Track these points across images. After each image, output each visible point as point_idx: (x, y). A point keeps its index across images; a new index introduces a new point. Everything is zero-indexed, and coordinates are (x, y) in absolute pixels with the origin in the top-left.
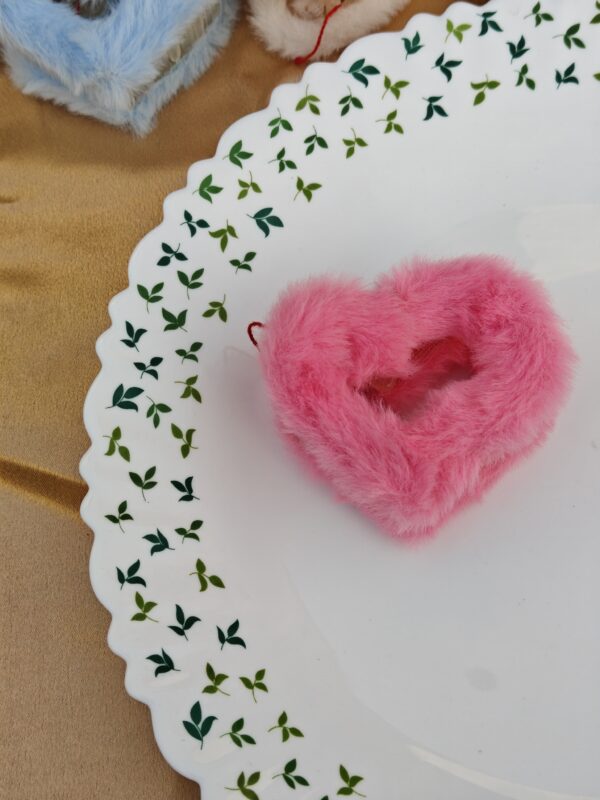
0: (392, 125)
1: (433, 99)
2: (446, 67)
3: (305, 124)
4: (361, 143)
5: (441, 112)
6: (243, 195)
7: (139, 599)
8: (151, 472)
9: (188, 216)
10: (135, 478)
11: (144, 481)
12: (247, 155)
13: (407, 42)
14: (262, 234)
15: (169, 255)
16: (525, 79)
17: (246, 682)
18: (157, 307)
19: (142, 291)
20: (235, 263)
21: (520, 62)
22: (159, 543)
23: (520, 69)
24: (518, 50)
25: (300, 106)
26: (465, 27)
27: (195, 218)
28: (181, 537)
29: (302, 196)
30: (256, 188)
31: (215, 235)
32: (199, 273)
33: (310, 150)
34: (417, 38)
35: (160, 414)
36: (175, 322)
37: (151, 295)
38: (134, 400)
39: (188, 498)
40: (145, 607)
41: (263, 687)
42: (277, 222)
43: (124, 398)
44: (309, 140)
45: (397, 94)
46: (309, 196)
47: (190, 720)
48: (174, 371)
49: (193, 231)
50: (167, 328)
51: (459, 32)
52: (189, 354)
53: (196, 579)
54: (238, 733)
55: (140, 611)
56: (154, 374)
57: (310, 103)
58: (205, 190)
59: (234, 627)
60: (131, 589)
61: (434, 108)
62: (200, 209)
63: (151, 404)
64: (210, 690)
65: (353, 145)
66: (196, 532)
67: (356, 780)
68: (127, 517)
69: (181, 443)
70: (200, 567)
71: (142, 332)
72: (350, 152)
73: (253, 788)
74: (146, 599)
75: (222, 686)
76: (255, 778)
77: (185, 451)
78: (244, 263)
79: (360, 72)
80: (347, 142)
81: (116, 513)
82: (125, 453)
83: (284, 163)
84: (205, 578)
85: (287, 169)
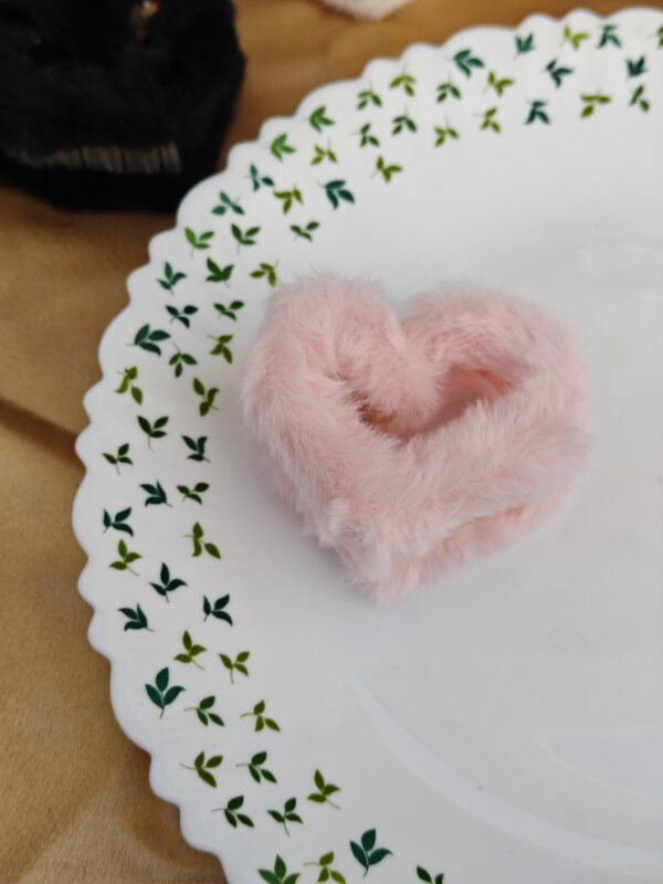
0: (489, 121)
1: (537, 104)
2: (557, 73)
3: (395, 102)
4: (453, 134)
5: (544, 118)
6: (317, 161)
7: (122, 548)
8: (162, 421)
9: (254, 171)
10: (143, 423)
11: (154, 429)
12: (328, 122)
13: (519, 42)
14: (330, 205)
15: (225, 205)
16: (639, 99)
17: (226, 661)
18: (202, 255)
19: (190, 235)
20: (296, 229)
21: (636, 81)
22: (156, 495)
23: (635, 88)
24: (636, 68)
25: (396, 83)
26: (582, 36)
27: (261, 174)
28: (182, 495)
29: (380, 176)
30: (332, 157)
31: (280, 195)
32: (253, 231)
33: (397, 130)
34: (530, 39)
35: (184, 365)
36: (219, 274)
37: (199, 241)
39: (199, 458)
40: (127, 558)
41: (243, 670)
42: (348, 196)
43: (148, 339)
44: (399, 120)
45: (500, 91)
46: (387, 177)
47: (154, 684)
48: (208, 323)
49: (256, 186)
50: (210, 279)
51: (577, 40)
52: (230, 310)
53: (190, 542)
54: (206, 711)
55: (120, 559)
56: (186, 322)
57: (405, 83)
58: (278, 148)
59: (223, 601)
60: (116, 535)
61: (537, 113)
62: (268, 165)
63: (176, 352)
64: (182, 658)
65: (443, 135)
66: (200, 494)
67: (331, 789)
68: (126, 461)
69: (201, 399)
70: (198, 531)
71: (180, 276)
72: (440, 141)
73: (212, 771)
74: (130, 549)
75: (198, 658)
76: (216, 761)
77: (204, 409)
78: (305, 231)
79: (464, 62)
80: (439, 131)
81: (115, 454)
82: (138, 395)
83: (367, 138)
84: (201, 544)
85: (369, 145)
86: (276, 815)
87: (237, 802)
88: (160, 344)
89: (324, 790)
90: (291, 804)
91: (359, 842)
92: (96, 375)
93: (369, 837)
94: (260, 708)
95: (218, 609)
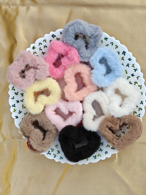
7: (14, 109)
8: (18, 93)
11: (16, 94)
12: (35, 48)
13: (61, 32)
22: (18, 102)
24: (77, 36)
28: (21, 101)
30: (36, 53)
33: (44, 48)
36: (23, 72)
39: (22, 96)
44: (44, 46)
45: (58, 40)
46: (44, 54)
55: (14, 111)
57: (45, 41)
60: (14, 107)
66: (23, 101)
68: (14, 98)
70: (23, 105)
79: (53, 36)
81: (12, 98)
82: (14, 90)
84: (23, 107)
85: (41, 50)
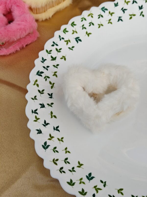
0: (110, 22)
1: (120, 17)
2: (124, 10)
3: (89, 19)
4: (102, 25)
5: (122, 20)
6: (73, 33)
7: (36, 117)
8: (43, 90)
9: (60, 36)
10: (39, 91)
11: (41, 92)
12: (75, 25)
13: (115, 4)
14: (77, 42)
15: (54, 44)
16: (142, 14)
17: (59, 139)
18: (50, 55)
19: (47, 51)
20: (69, 48)
21: (141, 11)
22: (43, 106)
23: (141, 12)
24: (141, 8)
25: (89, 15)
26: (129, 2)
27: (61, 37)
28: (48, 106)
29: (87, 35)
30: (76, 32)
31: (65, 41)
32: (60, 49)
33: (90, 25)
34: (117, 3)
35: (47, 78)
36: (54, 59)
37: (49, 52)
38: (41, 74)
39: (51, 98)
40: (37, 119)
41: (62, 141)
42: (80, 40)
43: (39, 74)
44: (90, 23)
45: (112, 15)
46: (88, 35)
47: (44, 145)
48: (52, 69)
49: (61, 40)
50: (52, 60)
51: (127, 3)
52: (56, 66)
53: (50, 115)
54: (55, 150)
55: (35, 119)
56: (47, 69)
57: (91, 15)
58: (65, 31)
59: (58, 127)
60: (35, 115)
61: (120, 19)
62: (63, 35)
63: (45, 76)
64: (49, 139)
65: (100, 26)
66: (52, 105)
67: (82, 165)
68: (36, 99)
69: (51, 85)
70: (52, 113)
71: (45, 60)
72: (99, 27)
73: (56, 162)
74: (38, 117)
75: (53, 139)
76: (57, 160)
77: (52, 87)
78: (71, 48)
79: (103, 9)
80: (99, 25)
81: (34, 98)
82: (38, 85)
83: (84, 28)
84: (52, 115)
85: (84, 29)
86: (70, 170)
87: (62, 168)
88: (42, 74)
89: (80, 165)
90: (73, 168)
91: (88, 176)
92: (29, 82)
93: (90, 174)
94: (66, 149)
95: (57, 129)
